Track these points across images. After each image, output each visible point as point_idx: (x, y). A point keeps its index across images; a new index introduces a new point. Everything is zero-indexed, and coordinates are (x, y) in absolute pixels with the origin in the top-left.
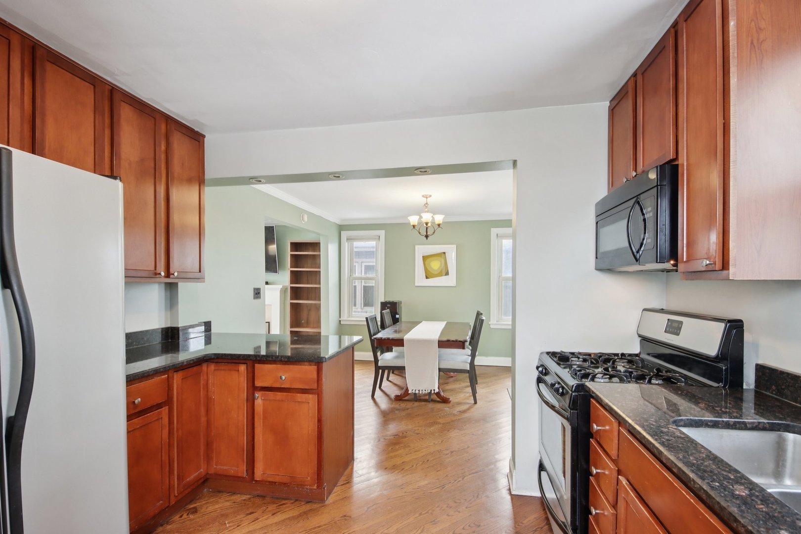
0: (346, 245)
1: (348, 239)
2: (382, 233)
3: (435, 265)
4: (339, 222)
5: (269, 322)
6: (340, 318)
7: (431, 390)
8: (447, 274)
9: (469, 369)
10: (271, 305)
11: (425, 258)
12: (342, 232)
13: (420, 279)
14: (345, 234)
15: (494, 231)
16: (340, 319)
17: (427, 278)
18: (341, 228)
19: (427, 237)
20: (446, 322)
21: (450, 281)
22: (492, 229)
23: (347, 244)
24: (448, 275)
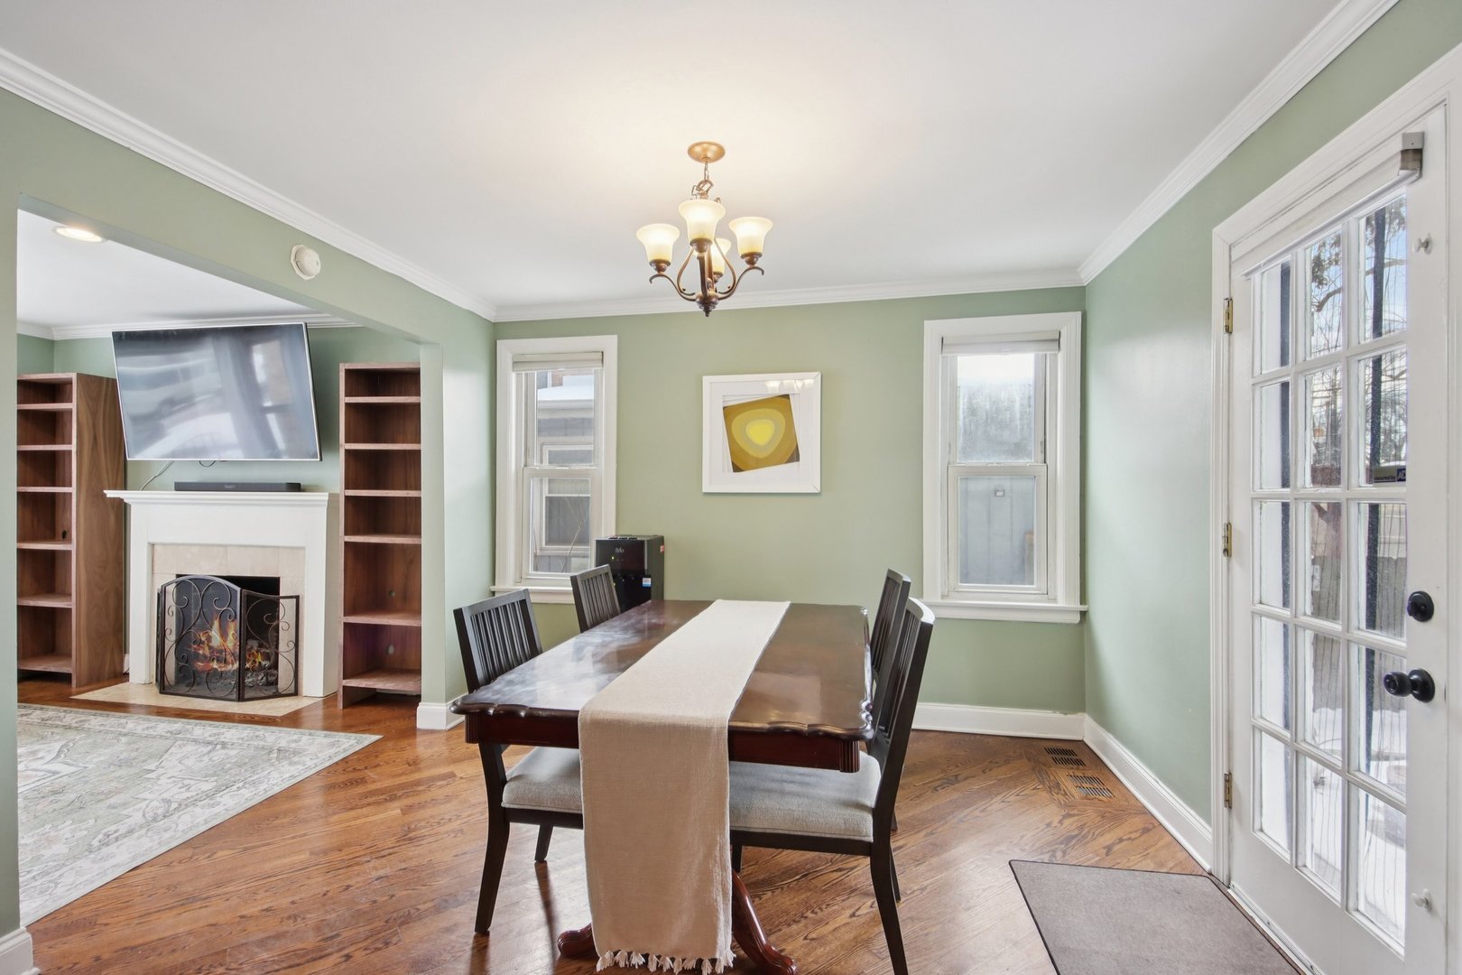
0: (511, 381)
1: (516, 364)
2: (609, 343)
3: (760, 432)
4: (491, 315)
5: (297, 598)
6: (494, 584)
7: (700, 962)
8: (794, 457)
9: (871, 839)
10: (303, 548)
11: (729, 413)
12: (498, 342)
13: (717, 475)
14: (506, 349)
15: (933, 329)
16: (493, 588)
17: (736, 469)
18: (497, 331)
19: (707, 303)
20: (786, 605)
21: (803, 476)
22: (927, 323)
23: (513, 376)
24: (798, 460)
